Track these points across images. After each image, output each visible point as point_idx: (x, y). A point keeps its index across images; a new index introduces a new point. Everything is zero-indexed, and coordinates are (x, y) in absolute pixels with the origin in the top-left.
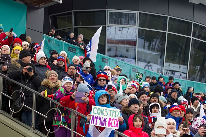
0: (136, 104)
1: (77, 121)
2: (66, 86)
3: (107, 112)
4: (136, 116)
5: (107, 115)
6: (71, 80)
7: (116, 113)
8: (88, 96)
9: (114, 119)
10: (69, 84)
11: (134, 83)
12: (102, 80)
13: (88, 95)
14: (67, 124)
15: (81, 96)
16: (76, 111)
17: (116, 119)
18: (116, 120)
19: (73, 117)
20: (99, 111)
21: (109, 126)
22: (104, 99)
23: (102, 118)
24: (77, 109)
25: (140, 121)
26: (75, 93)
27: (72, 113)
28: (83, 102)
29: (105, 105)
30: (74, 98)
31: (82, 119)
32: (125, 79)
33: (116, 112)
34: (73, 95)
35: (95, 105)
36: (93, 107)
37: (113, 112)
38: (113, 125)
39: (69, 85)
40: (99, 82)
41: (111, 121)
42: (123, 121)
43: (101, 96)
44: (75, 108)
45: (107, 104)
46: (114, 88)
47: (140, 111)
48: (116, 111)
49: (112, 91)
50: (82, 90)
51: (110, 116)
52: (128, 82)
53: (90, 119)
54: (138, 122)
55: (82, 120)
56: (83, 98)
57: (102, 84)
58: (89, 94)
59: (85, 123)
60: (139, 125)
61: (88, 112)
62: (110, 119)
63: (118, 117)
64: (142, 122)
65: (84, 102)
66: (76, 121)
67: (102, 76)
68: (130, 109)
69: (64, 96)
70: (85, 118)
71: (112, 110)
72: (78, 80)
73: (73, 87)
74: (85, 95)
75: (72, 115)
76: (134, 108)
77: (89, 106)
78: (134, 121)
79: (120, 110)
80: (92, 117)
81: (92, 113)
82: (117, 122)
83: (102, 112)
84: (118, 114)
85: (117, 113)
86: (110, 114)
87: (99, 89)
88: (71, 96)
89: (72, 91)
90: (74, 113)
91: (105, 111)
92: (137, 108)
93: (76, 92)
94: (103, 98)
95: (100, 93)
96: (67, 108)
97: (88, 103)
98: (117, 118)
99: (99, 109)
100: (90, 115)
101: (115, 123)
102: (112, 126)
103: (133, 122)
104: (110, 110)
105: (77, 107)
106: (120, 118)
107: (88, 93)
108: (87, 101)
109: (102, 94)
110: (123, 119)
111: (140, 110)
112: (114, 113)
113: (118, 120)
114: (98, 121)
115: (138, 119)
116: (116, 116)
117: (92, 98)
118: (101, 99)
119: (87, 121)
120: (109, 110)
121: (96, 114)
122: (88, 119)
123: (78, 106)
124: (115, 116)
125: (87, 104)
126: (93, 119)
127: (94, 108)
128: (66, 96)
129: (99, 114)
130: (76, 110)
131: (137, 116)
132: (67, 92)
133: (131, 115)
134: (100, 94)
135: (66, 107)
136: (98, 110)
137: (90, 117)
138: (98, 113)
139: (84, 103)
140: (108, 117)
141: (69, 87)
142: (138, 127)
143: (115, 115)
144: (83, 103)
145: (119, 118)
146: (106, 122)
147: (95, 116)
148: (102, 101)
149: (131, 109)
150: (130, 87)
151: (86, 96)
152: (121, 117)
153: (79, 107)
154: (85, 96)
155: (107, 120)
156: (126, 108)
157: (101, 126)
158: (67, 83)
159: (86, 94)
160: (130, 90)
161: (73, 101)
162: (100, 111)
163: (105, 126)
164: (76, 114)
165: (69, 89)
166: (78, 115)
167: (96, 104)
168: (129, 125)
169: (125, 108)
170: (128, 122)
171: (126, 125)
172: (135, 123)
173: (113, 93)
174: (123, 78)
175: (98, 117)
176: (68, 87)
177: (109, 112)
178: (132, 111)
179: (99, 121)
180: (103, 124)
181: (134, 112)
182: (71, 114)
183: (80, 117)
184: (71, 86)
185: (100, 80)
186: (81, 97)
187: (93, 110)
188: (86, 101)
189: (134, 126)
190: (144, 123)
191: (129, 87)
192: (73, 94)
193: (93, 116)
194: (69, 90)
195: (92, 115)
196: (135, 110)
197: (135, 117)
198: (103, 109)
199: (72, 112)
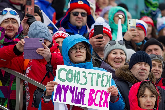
0: (143, 63)
1: (28, 97)
2: (5, 26)
3: (86, 78)
4: (144, 85)
5: (86, 83)
6: (16, 15)
7: (103, 80)
8: (49, 47)
9: (99, 91)
10: (10, 22)
11: (141, 22)
12: (80, 15)
13: (49, 44)
14: (6, 102)
15: (35, 47)
16: (26, 76)
17: (103, 91)
18: (104, 93)
19: (19, 88)
20: (70, 76)
21: (90, 104)
22: (80, 54)
23: (77, 88)
24: (27, 72)
25: (151, 96)
26: (23, 40)
27: (18, 81)
28: (39, 58)
29: (83, 64)
30: (21, 50)
31: (37, 91)
32: (124, 12)
33: (103, 78)
34: (21, 44)
35: (62, 64)
36: (59, 67)
37: (98, 78)
38: (97, 102)
39: (11, 24)
40: (73, 19)
41: (94, 95)
42: (118, 95)
43: (74, 47)
44: (24, 71)
45: (87, 63)
46: (107, 30)
47: (151, 77)
48: (104, 75)
49: (102, 37)
50: (37, 35)
51: (92, 85)
52: (129, 17)
53: (51, 90)
54: (149, 97)
55: (38, 94)
56: (40, 50)
57: (79, 23)
58: (52, 43)
59: (43, 98)
60: (151, 104)
61: (49, 77)
62: (92, 91)
63: (108, 87)
64: (156, 97)
65: (42, 58)
66: (26, 95)
67: (80, 7)
68: (131, 72)
69: (2, 47)
70: (44, 90)
71: (95, 74)
72: (29, 11)
73: (19, 29)
74: (43, 43)
75: (17, 84)
76: (140, 71)
77: (51, 66)
78: (140, 95)
79: (110, 74)
80: (56, 86)
81: (57, 80)
82: (106, 97)
83: (75, 76)
84: (108, 81)
85: (105, 78)
86: (92, 81)
87: (71, 32)
88: (15, 46)
89: (17, 36)
90: (22, 81)
91: (82, 74)
92: (145, 71)
93: (25, 37)
94: (79, 50)
95: (72, 40)
96: (7, 70)
97: (49, 61)
98: (106, 89)
99: (70, 72)
100: (52, 84)
101: (101, 99)
102: (96, 105)
103: (138, 98)
104: (93, 74)
105: (28, 68)
106: (112, 89)
107: (49, 41)
108: (48, 55)
109: (76, 42)
110: (117, 90)
111: (152, 74)
112: (100, 80)
113: (108, 93)
114: (69, 95)
115: (148, 92)
116: (104, 84)
117: (58, 51)
118: (74, 51)
119: (46, 95)
120: (89, 73)
121: (64, 81)
122: (48, 90)
123: (29, 65)
124: (102, 86)
125: (48, 63)
126: (59, 91)
127: (61, 69)
128: (6, 47)
129: (70, 82)
130: (25, 74)
131: (146, 86)
132: (7, 37)
133: (134, 84)
134: (72, 43)
135: (5, 68)
136: (68, 74)
137: (52, 88)
138: (67, 78)
139: (42, 60)
140: (88, 87)
141: (12, 28)
142: (147, 108)
143: (102, 83)
144: (39, 61)
145: (109, 89)
146: (84, 96)
147: (63, 86)
148: (76, 56)
149: (133, 73)
150: (134, 27)
151: (46, 46)
152: (113, 87)
153: (31, 68)
154: (43, 45)
155: (87, 93)
156: (125, 71)
157: (74, 104)
158: (7, 19)
159: (45, 43)
160: (133, 34)
161: (20, 57)
162: (72, 75)
163: (83, 104)
164: (26, 82)
165: (11, 32)
166: (30, 85)
167: (65, 62)
168: (130, 104)
169: (123, 70)
170: (129, 98)
171: (123, 103)
172: (143, 100)
173: (104, 42)
174: (119, 11)
175: (68, 86)
176: (8, 28)
177: (89, 77)
178: (136, 76)
179: (71, 94)
180: (78, 101)
181: (140, 77)
182: (15, 82)
183: (33, 88)
184: (16, 26)
185: (76, 14)
186: (36, 49)
187: (59, 73)
188: (45, 56)
189: (139, 106)
190: (160, 101)
191: (132, 27)
192: (20, 42)
193: (59, 85)
194: (11, 34)
195: (56, 84)
196: (141, 75)
197: (142, 88)
198: (79, 72)
199: (17, 79)
